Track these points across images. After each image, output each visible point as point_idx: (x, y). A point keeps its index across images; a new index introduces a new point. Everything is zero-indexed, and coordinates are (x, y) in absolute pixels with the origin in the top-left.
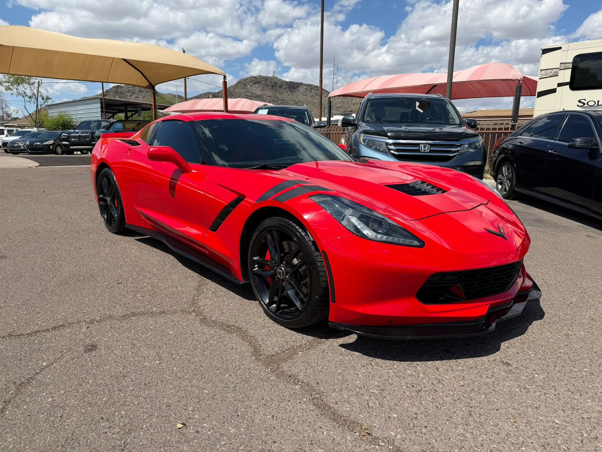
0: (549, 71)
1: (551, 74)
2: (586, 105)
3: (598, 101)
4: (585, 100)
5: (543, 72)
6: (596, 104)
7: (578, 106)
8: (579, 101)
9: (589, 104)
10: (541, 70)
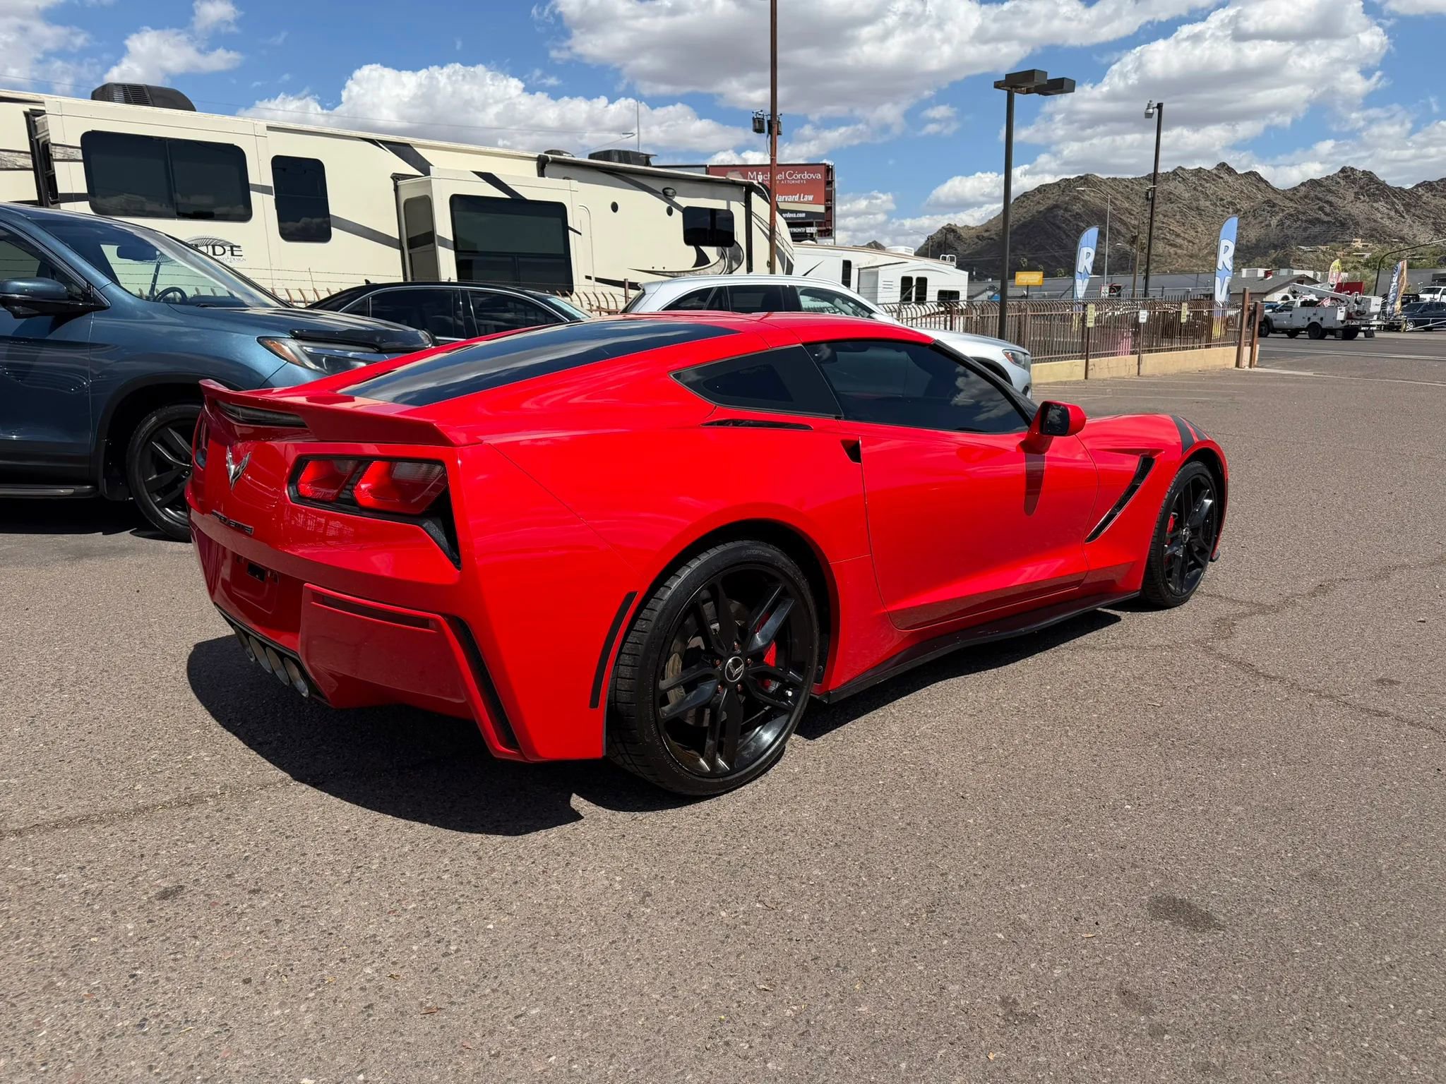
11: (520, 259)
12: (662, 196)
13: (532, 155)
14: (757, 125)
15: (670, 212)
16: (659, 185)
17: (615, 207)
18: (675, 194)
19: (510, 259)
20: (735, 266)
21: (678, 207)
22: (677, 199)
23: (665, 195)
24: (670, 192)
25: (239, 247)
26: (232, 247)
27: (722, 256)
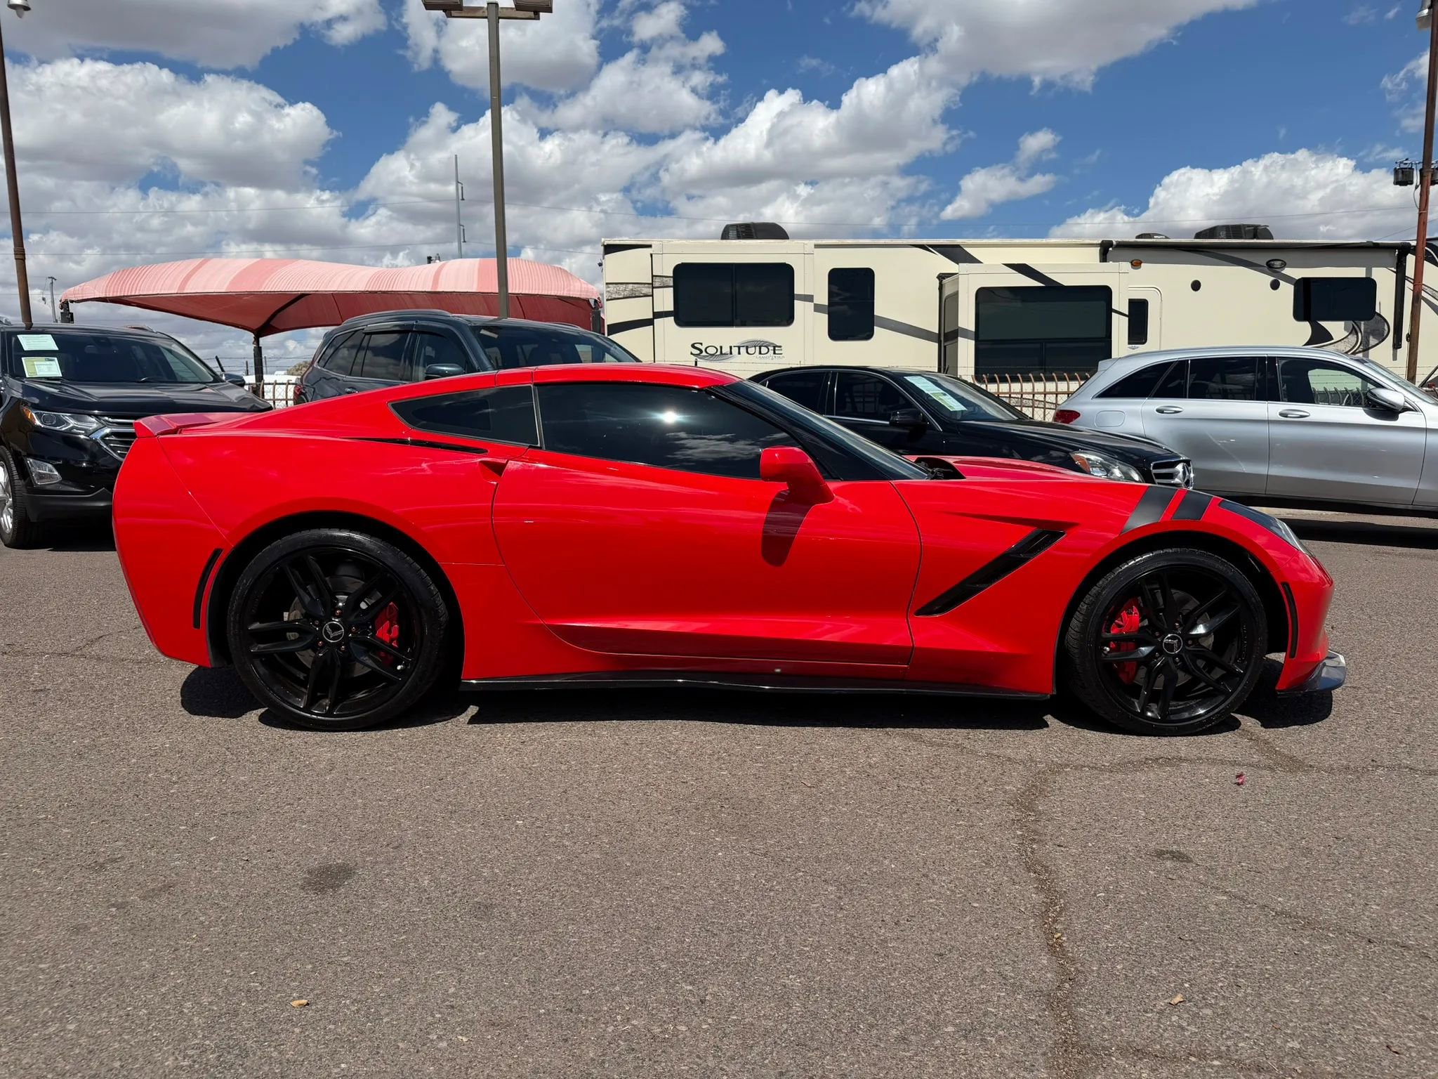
0: (622, 287)
1: (626, 293)
2: (704, 354)
3: (721, 347)
4: (701, 344)
5: (612, 288)
6: (719, 353)
7: (692, 354)
8: (693, 346)
9: (708, 350)
10: (607, 284)
11: (1049, 345)
12: (1266, 269)
13: (1095, 242)
14: (1400, 175)
15: (1275, 285)
16: (1262, 259)
17: (1196, 286)
18: (1284, 265)
19: (1038, 346)
20: (1372, 341)
21: (1288, 279)
22: (1287, 271)
23: (1270, 268)
24: (1277, 264)
25: (780, 347)
26: (774, 347)
27: (1354, 331)
